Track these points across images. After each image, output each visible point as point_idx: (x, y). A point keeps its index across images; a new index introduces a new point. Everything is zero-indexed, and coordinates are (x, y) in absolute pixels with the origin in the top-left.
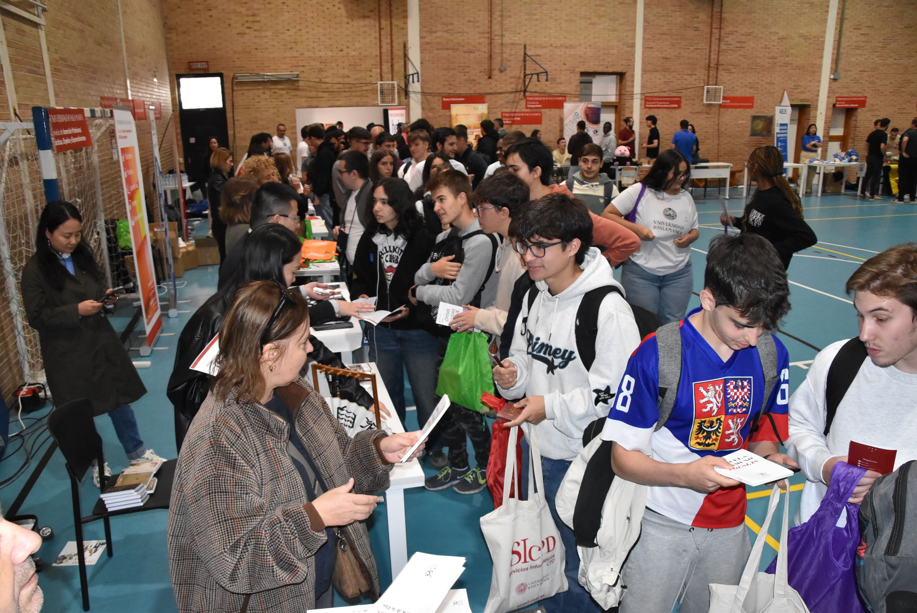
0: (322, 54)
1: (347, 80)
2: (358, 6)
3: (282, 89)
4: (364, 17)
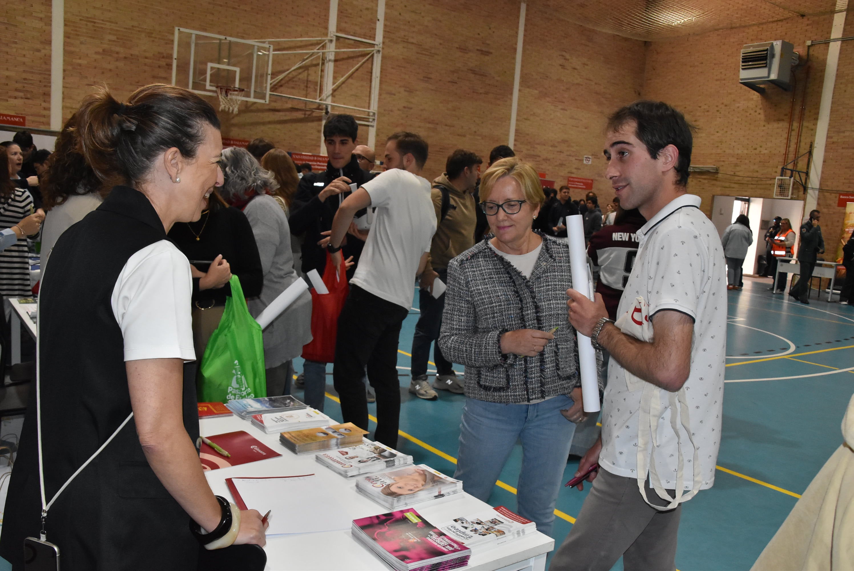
0: (740, 152)
1: (755, 175)
2: (775, 111)
3: (705, 179)
4: (779, 120)
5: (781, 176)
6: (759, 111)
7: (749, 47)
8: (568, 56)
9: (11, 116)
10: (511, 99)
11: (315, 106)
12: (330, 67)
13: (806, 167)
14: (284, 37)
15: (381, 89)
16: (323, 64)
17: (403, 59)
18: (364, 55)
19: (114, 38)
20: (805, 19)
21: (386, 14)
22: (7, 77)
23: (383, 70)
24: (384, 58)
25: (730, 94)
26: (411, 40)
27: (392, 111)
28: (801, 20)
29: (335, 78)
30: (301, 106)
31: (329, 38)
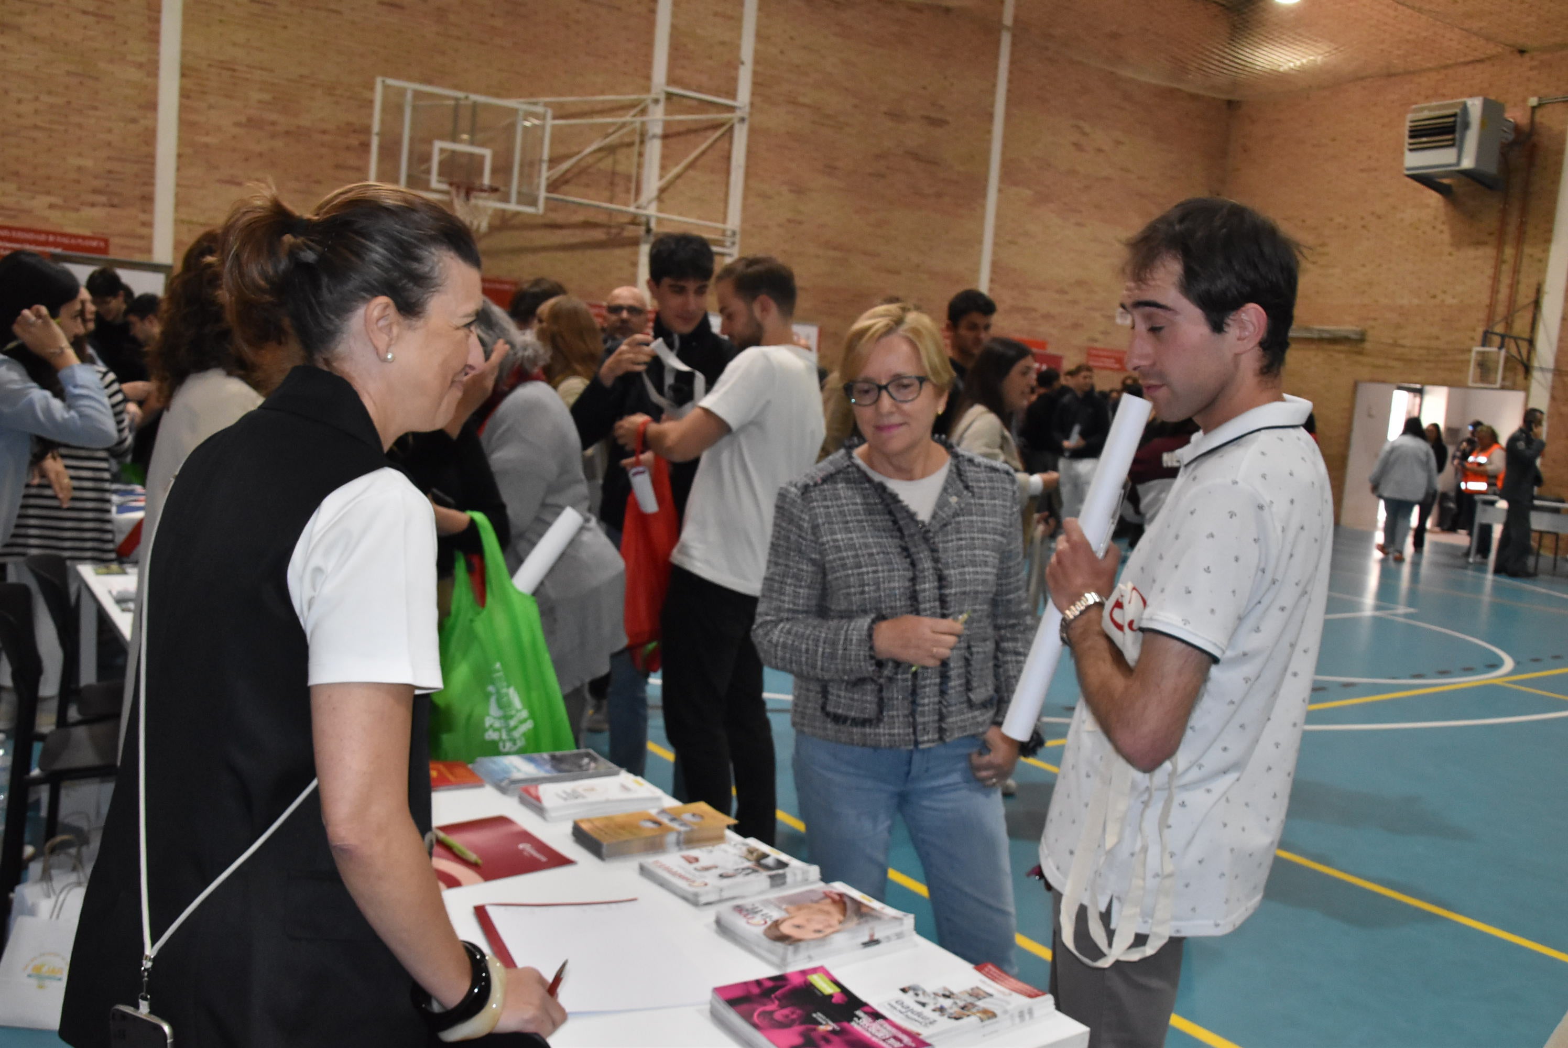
0: (1405, 302)
1: (1434, 343)
2: (1471, 226)
3: (1340, 352)
4: (1478, 243)
5: (1483, 345)
6: (1440, 226)
7: (1422, 110)
8: (1087, 128)
9: (84, 238)
10: (983, 206)
11: (625, 219)
12: (654, 149)
13: (1528, 329)
14: (571, 93)
15: (747, 188)
16: (642, 142)
17: (788, 133)
18: (716, 126)
19: (266, 97)
20: (1527, 57)
21: (756, 52)
22: (79, 169)
23: (750, 154)
24: (752, 132)
25: (1387, 195)
26: (802, 100)
27: (766, 227)
28: (1518, 59)
29: (663, 168)
30: (602, 218)
31: (653, 95)
